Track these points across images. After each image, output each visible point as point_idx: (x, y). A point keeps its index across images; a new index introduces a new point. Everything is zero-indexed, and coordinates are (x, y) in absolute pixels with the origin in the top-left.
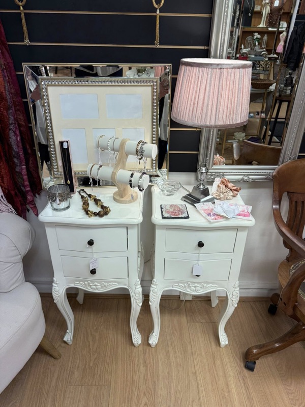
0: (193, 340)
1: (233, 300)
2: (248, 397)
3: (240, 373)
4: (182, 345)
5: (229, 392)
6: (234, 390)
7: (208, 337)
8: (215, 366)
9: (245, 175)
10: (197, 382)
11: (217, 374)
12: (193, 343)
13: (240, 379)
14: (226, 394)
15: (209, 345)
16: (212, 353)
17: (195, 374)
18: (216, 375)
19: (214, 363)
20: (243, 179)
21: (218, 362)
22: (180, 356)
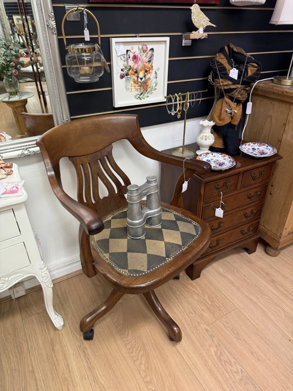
0: (29, 337)
1: (45, 281)
2: (89, 368)
3: (80, 347)
4: (17, 346)
5: (70, 372)
6: (75, 366)
7: (45, 326)
8: (54, 353)
9: (23, 149)
10: (35, 379)
11: (57, 360)
12: (30, 339)
13: (81, 353)
14: (67, 376)
15: (48, 333)
16: (51, 341)
17: (33, 372)
18: (55, 361)
19: (53, 350)
20: (22, 154)
21: (57, 347)
22: (15, 360)
